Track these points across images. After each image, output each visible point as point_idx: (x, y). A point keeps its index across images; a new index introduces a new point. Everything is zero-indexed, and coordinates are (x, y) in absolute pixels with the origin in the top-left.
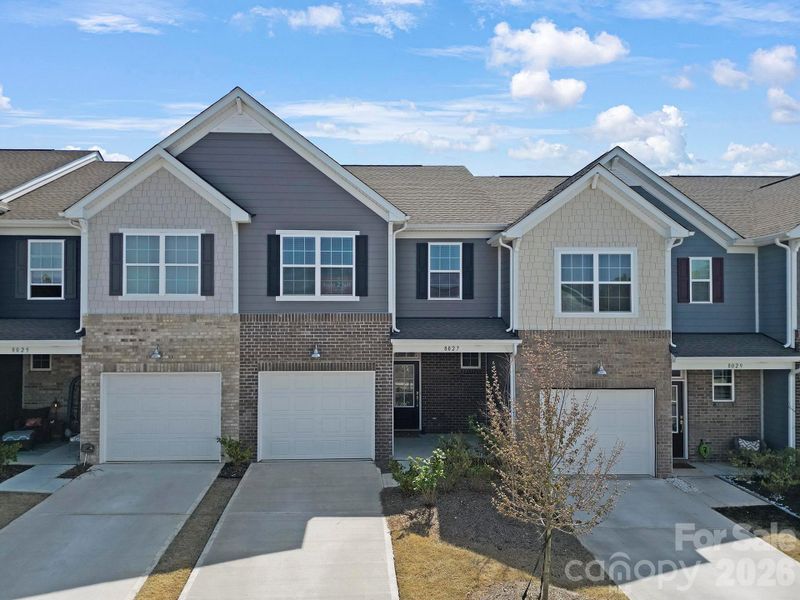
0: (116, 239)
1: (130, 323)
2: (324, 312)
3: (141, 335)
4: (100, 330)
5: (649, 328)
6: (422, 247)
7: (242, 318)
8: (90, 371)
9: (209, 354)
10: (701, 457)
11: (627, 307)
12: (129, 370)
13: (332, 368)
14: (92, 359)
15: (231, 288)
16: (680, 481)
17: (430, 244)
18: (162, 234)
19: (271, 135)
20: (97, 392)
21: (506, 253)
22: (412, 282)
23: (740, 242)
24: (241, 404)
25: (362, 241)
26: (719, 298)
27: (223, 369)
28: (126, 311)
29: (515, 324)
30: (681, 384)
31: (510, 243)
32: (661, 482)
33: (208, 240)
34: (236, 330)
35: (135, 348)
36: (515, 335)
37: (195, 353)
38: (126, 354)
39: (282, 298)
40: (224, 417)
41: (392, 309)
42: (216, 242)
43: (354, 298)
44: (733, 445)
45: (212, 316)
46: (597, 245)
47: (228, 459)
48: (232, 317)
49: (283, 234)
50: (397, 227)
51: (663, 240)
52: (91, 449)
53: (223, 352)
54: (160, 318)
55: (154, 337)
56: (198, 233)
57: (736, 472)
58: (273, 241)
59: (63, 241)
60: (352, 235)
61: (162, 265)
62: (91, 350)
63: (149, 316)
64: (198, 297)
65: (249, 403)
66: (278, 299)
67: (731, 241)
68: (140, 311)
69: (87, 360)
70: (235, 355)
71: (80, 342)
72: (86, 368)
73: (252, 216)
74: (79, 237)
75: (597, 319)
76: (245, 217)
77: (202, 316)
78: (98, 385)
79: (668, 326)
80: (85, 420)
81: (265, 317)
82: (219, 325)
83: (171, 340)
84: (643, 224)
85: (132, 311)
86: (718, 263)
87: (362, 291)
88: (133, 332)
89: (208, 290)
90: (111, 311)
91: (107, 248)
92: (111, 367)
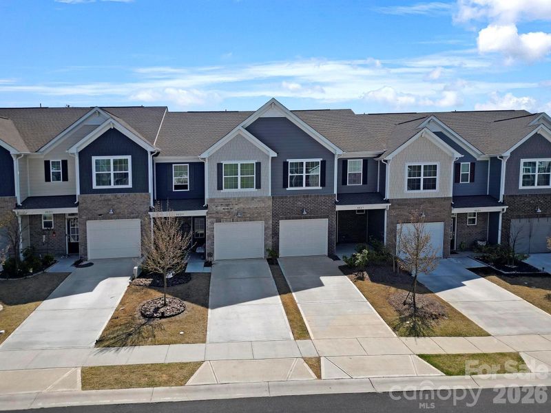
0: (220, 166)
1: (227, 202)
2: (306, 194)
3: (231, 206)
4: (214, 205)
5: (443, 196)
6: (345, 162)
7: (273, 198)
8: (210, 222)
9: (259, 214)
10: (461, 249)
11: (434, 187)
12: (226, 221)
13: (310, 218)
14: (211, 217)
15: (268, 185)
16: (453, 259)
17: (348, 160)
18: (239, 163)
19: (285, 118)
20: (213, 231)
21: (383, 167)
22: (341, 177)
23: (484, 156)
24: (273, 234)
25: (323, 163)
26: (472, 180)
27: (265, 220)
28: (224, 197)
29: (388, 196)
30: (454, 218)
31: (386, 161)
32: (445, 260)
33: (258, 164)
34: (270, 203)
35: (229, 212)
36: (387, 201)
37: (253, 214)
38: (225, 215)
39: (289, 189)
40: (266, 239)
41: (335, 192)
42: (262, 166)
43: (320, 188)
44: (475, 243)
45: (261, 197)
46: (424, 161)
48: (269, 198)
51: (451, 158)
52: (211, 255)
53: (265, 213)
54: (239, 199)
55: (237, 207)
56: (254, 162)
57: (475, 254)
58: (286, 164)
59: (188, 165)
60: (319, 160)
61: (239, 176)
62: (210, 214)
63: (234, 199)
64: (254, 189)
65: (276, 234)
66: (287, 189)
67: (479, 156)
68: (230, 196)
69: (208, 218)
70: (270, 214)
71: (205, 210)
72: (208, 222)
73: (278, 154)
74: (204, 163)
75: (422, 193)
76: (275, 155)
77: (256, 198)
78: (213, 228)
79: (451, 195)
80: (208, 243)
81: (282, 198)
82: (263, 201)
83: (244, 208)
84: (443, 151)
85: (227, 196)
86: (473, 165)
87: (323, 184)
88: (228, 205)
89: (258, 186)
90: (218, 197)
91: (216, 170)
92: (219, 221)
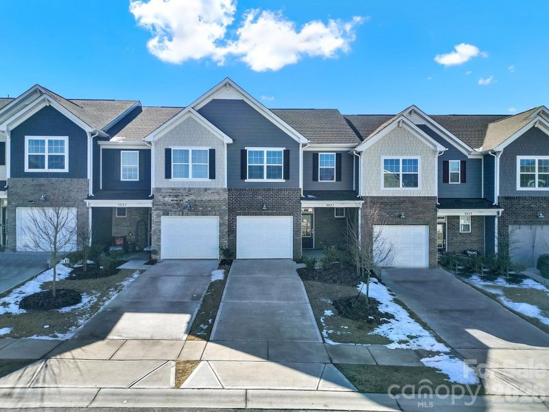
0: (168, 152)
1: (176, 193)
2: (268, 188)
3: (180, 198)
4: (161, 195)
5: (426, 195)
6: (315, 155)
7: (229, 190)
8: (156, 215)
9: (213, 207)
11: (416, 185)
12: (175, 215)
13: (272, 214)
14: (157, 209)
15: (224, 176)
17: (319, 154)
18: (190, 149)
19: (242, 100)
20: (160, 225)
21: (357, 158)
22: (311, 172)
23: (474, 153)
24: (229, 231)
25: (287, 153)
26: (463, 180)
27: (220, 215)
28: (173, 187)
29: (362, 193)
30: (444, 223)
31: (359, 153)
33: (212, 152)
34: (226, 196)
35: (177, 204)
36: (361, 198)
37: (206, 207)
38: (173, 207)
39: (248, 180)
40: (221, 237)
41: (301, 186)
42: (216, 153)
43: (282, 180)
45: (215, 189)
46: (402, 154)
47: (222, 257)
48: (224, 190)
49: (248, 149)
50: (304, 145)
51: (434, 152)
52: (157, 252)
53: (220, 206)
54: (190, 190)
55: (187, 199)
56: (207, 149)
58: (244, 153)
59: (138, 152)
60: (282, 149)
61: (190, 164)
62: (157, 205)
63: (184, 189)
64: (208, 180)
66: (246, 181)
67: (469, 153)
68: (180, 186)
69: (155, 210)
70: (225, 208)
71: (151, 201)
72: (154, 214)
73: (233, 140)
74: (150, 150)
75: (402, 191)
76: (231, 141)
77: (209, 189)
78: (160, 222)
79: (436, 194)
80: (154, 239)
81: (240, 190)
82: (218, 193)
83: (195, 201)
84: (424, 144)
85: (176, 187)
86: (463, 164)
87: (287, 177)
88: (176, 196)
89: (212, 176)
90: (166, 186)
91: (164, 156)
92: (166, 213)
